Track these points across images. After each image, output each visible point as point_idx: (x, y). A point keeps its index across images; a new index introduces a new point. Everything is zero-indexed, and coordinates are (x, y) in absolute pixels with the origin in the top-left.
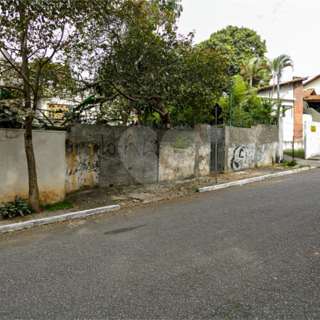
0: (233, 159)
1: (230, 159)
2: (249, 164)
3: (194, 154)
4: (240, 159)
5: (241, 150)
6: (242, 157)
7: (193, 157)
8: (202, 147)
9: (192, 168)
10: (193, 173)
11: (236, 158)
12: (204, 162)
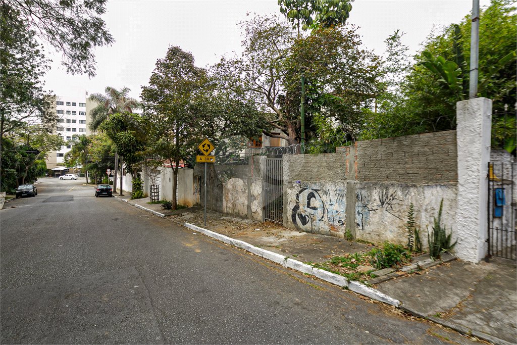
0: (296, 208)
1: (290, 207)
2: (333, 227)
3: (247, 191)
4: (309, 210)
5: (311, 196)
6: (315, 208)
7: (246, 195)
8: (253, 184)
9: (246, 207)
10: (246, 213)
11: (301, 207)
12: (256, 203)
